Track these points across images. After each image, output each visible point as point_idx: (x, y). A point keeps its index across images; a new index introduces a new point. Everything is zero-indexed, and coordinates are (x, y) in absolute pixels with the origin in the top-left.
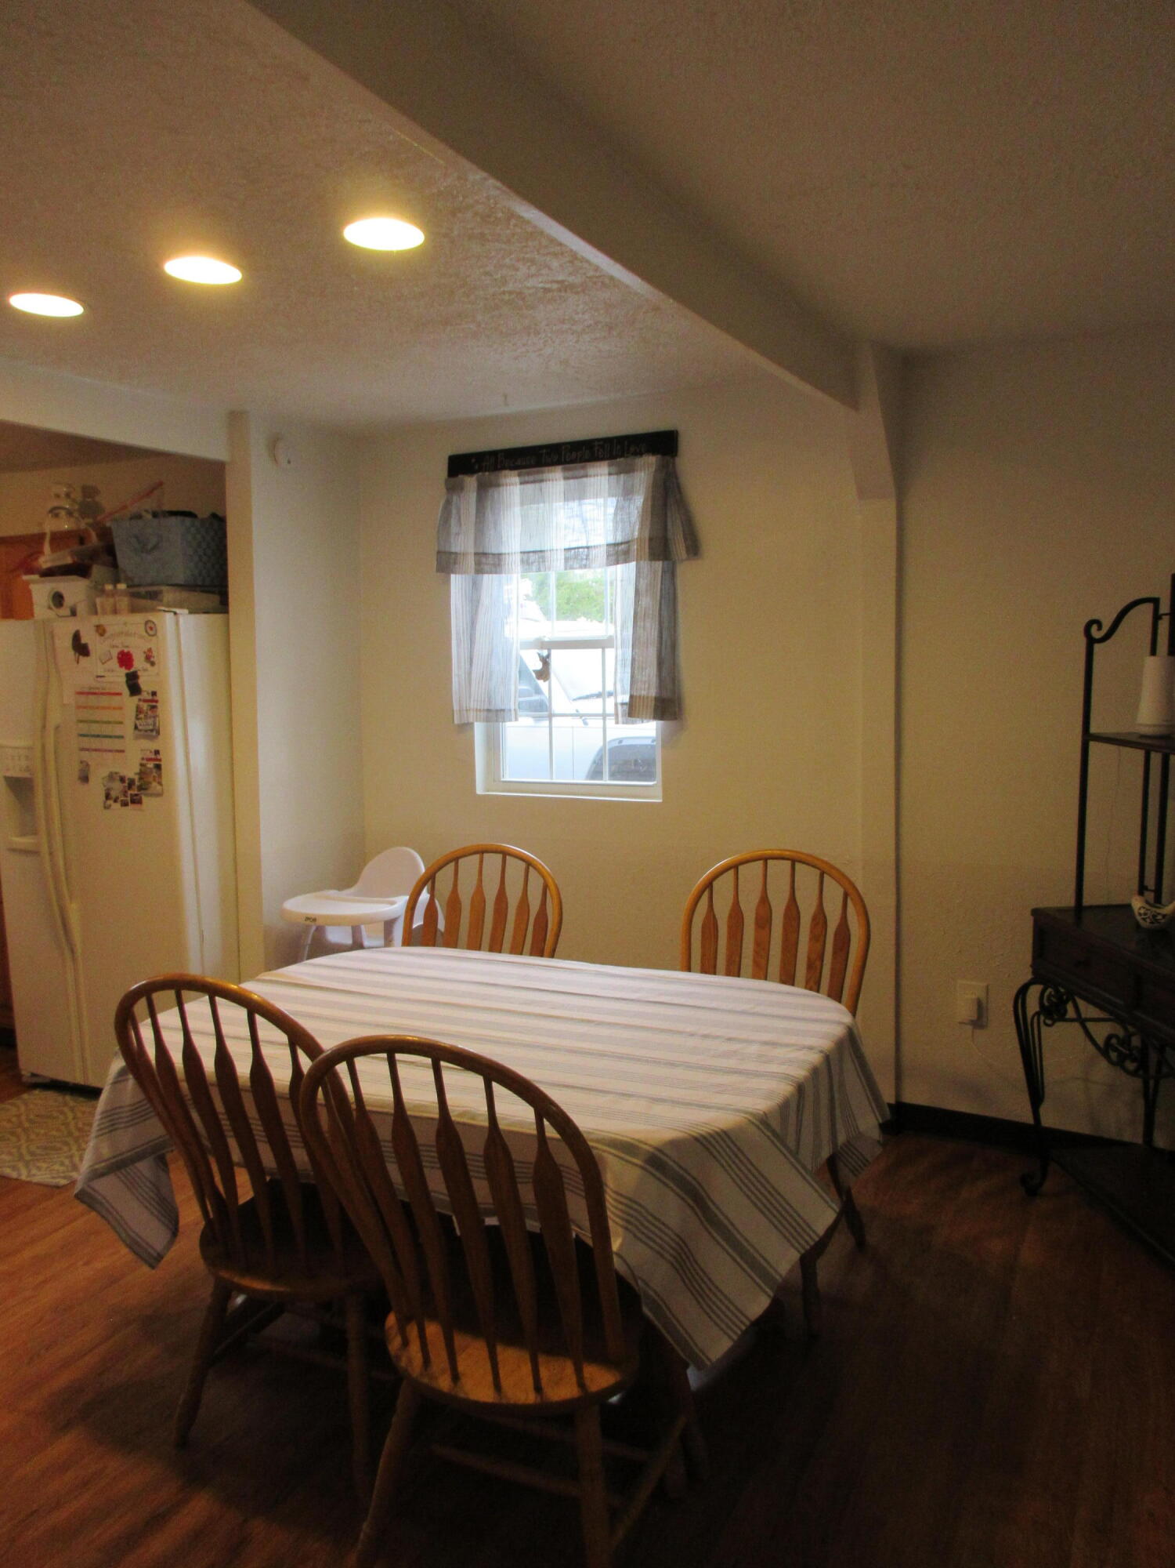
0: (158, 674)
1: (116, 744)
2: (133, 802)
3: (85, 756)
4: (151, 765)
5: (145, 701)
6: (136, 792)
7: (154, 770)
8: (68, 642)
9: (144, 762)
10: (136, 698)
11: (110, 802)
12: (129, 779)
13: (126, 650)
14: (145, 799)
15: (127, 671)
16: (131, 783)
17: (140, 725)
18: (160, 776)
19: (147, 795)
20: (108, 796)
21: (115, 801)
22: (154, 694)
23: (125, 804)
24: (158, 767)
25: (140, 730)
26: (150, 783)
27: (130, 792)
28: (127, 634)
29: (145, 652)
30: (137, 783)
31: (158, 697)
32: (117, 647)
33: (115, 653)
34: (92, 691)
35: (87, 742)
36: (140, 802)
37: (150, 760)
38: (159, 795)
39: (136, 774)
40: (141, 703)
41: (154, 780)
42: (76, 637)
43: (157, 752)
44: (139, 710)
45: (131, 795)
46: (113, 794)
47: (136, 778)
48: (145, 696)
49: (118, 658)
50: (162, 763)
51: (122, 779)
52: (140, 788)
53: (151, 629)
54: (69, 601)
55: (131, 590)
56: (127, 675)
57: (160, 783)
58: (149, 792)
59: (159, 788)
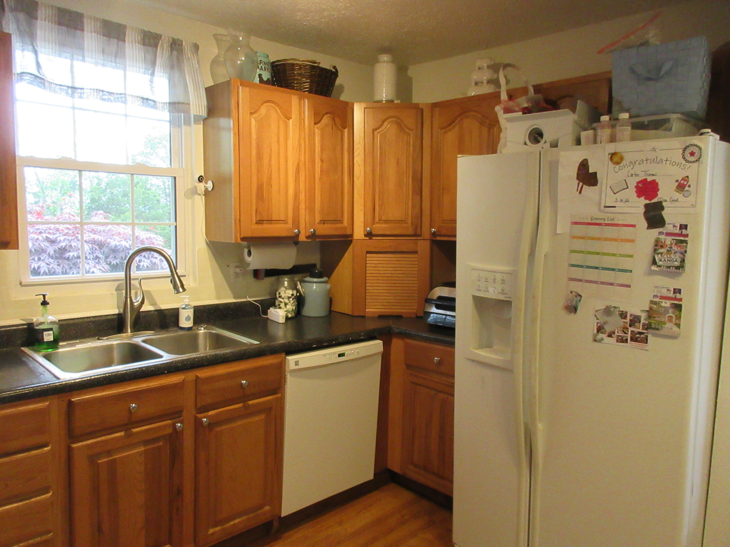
0: (693, 206)
1: (623, 278)
2: (634, 339)
3: (576, 287)
4: (666, 304)
5: (668, 234)
6: (640, 330)
7: (671, 311)
8: (573, 171)
9: (657, 300)
10: (655, 232)
11: (600, 336)
12: (631, 315)
13: (649, 179)
14: (650, 338)
15: (648, 202)
16: (635, 320)
17: (661, 260)
18: (679, 317)
19: (655, 335)
20: (600, 329)
21: (610, 336)
22: (684, 227)
23: (623, 340)
24: (678, 307)
25: (660, 266)
26: (664, 323)
27: (630, 329)
28: (654, 161)
29: (677, 181)
30: (642, 321)
31: (689, 231)
32: (637, 175)
33: (633, 182)
34: (594, 221)
35: (578, 273)
36: (645, 341)
37: (662, 298)
38: (674, 337)
39: (643, 311)
40: (662, 237)
41: (670, 321)
42: (584, 165)
43: (677, 291)
44: (658, 244)
45: (632, 331)
46: (608, 328)
47: (643, 316)
48: (669, 228)
49: (637, 187)
50: (683, 303)
51: (623, 315)
52: (648, 327)
53: (692, 154)
54: (548, 137)
55: (633, 120)
56: (646, 206)
57: (678, 325)
58: (661, 332)
59: (675, 329)
